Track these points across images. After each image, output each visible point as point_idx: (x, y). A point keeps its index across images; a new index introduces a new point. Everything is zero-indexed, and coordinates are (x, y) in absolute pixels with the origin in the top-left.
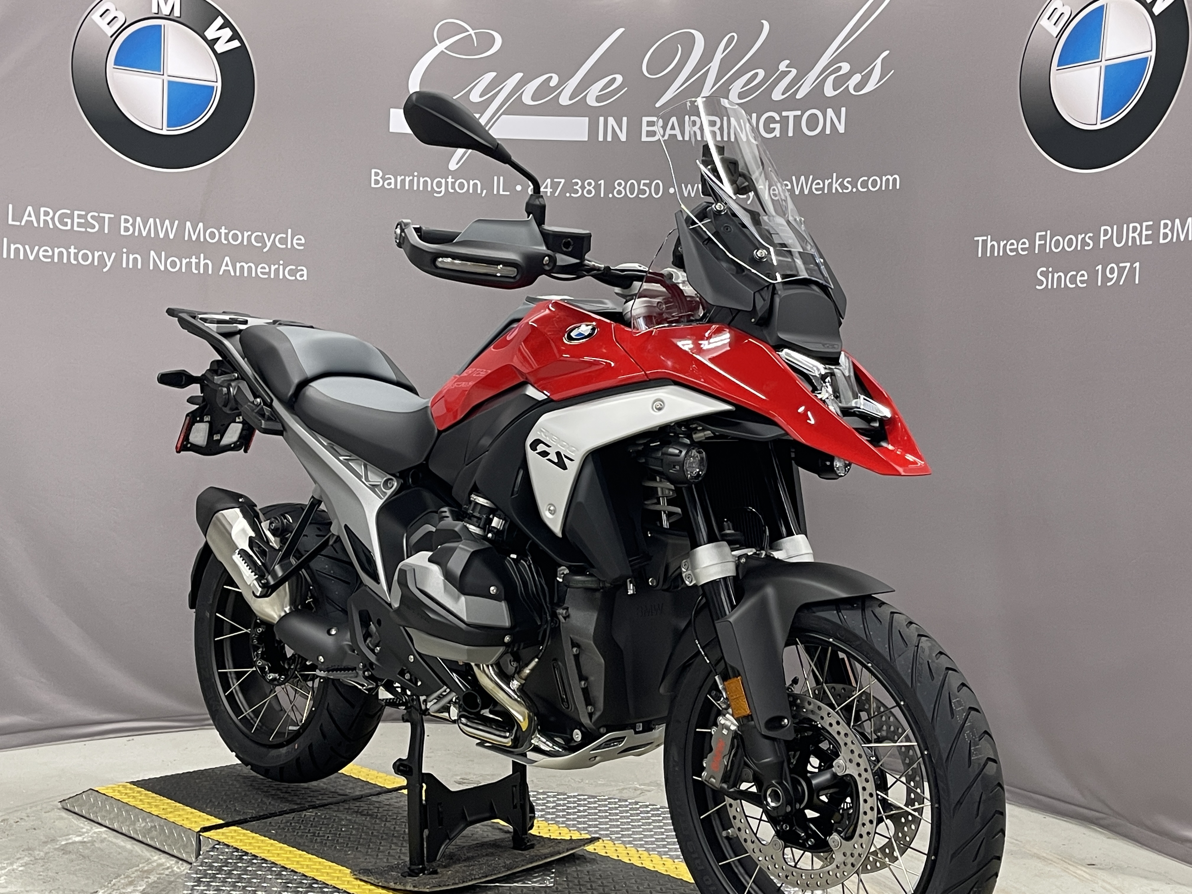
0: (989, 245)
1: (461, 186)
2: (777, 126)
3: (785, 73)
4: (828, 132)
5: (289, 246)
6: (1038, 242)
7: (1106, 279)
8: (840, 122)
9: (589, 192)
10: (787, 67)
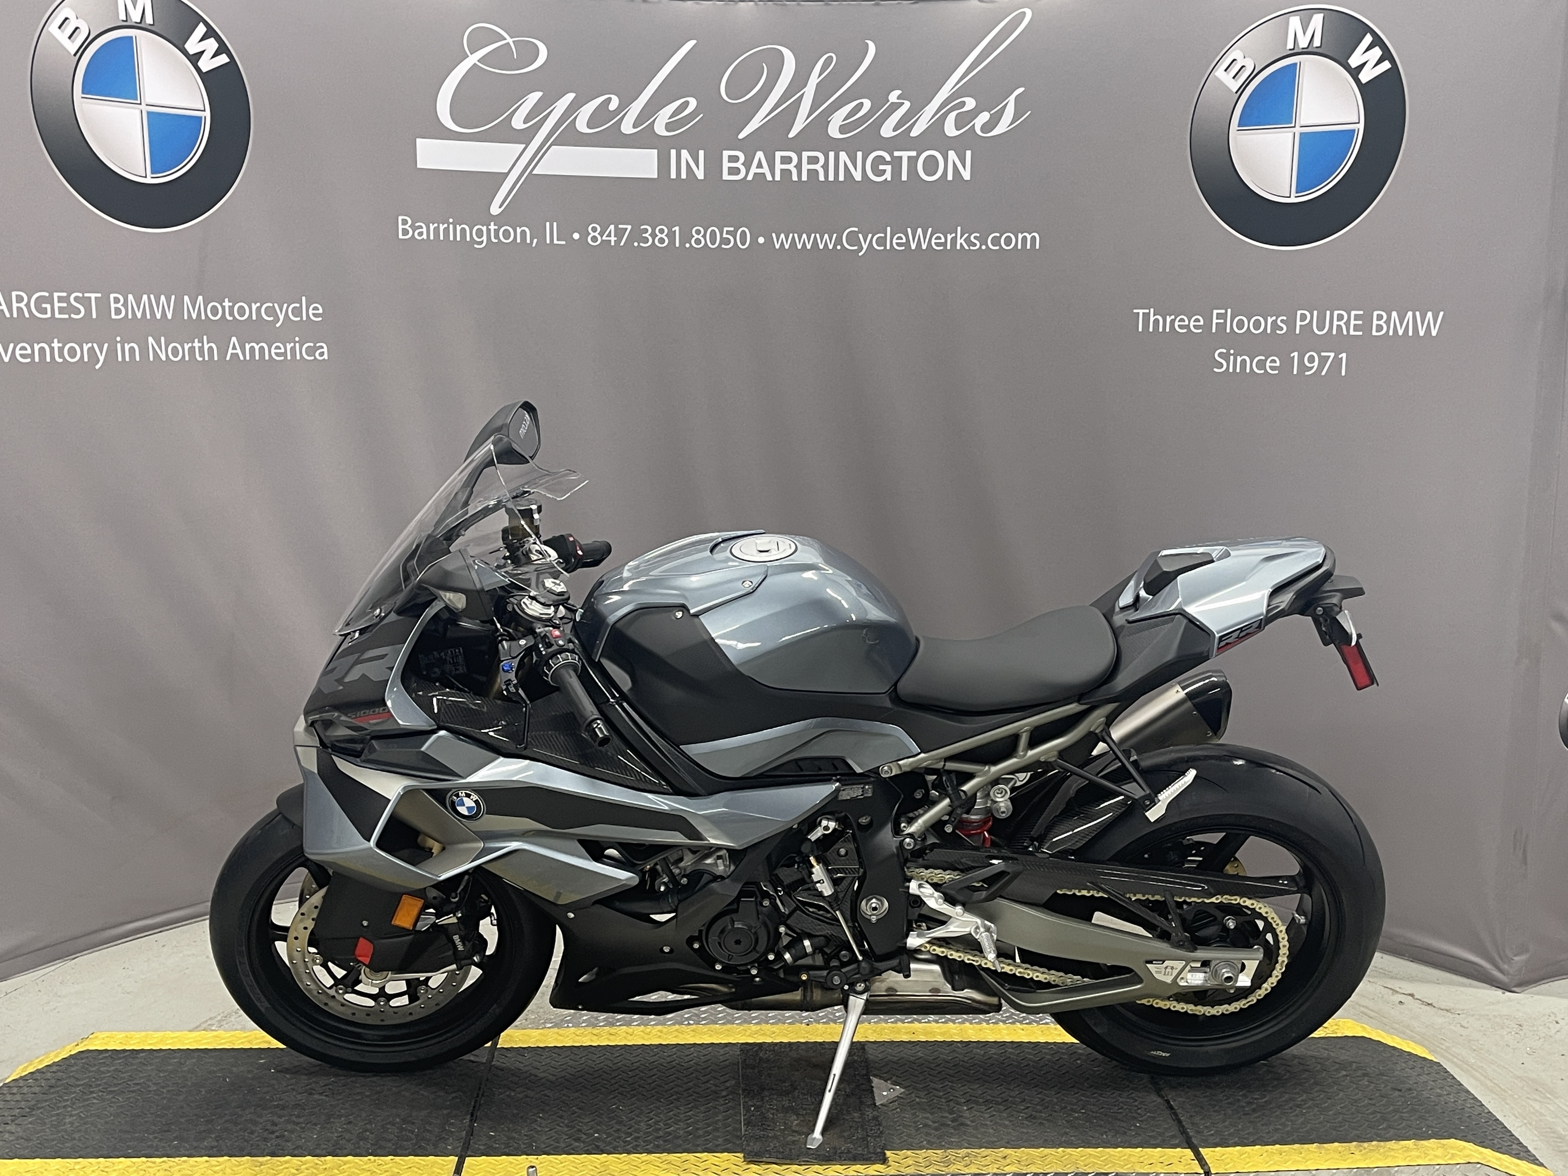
0: (1152, 319)
1: (507, 234)
2: (888, 168)
3: (896, 106)
4: (950, 177)
5: (304, 319)
6: (1215, 321)
7: (1302, 367)
8: (964, 167)
9: (662, 241)
10: (898, 98)
